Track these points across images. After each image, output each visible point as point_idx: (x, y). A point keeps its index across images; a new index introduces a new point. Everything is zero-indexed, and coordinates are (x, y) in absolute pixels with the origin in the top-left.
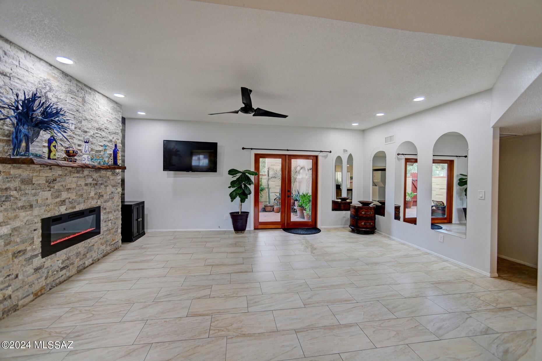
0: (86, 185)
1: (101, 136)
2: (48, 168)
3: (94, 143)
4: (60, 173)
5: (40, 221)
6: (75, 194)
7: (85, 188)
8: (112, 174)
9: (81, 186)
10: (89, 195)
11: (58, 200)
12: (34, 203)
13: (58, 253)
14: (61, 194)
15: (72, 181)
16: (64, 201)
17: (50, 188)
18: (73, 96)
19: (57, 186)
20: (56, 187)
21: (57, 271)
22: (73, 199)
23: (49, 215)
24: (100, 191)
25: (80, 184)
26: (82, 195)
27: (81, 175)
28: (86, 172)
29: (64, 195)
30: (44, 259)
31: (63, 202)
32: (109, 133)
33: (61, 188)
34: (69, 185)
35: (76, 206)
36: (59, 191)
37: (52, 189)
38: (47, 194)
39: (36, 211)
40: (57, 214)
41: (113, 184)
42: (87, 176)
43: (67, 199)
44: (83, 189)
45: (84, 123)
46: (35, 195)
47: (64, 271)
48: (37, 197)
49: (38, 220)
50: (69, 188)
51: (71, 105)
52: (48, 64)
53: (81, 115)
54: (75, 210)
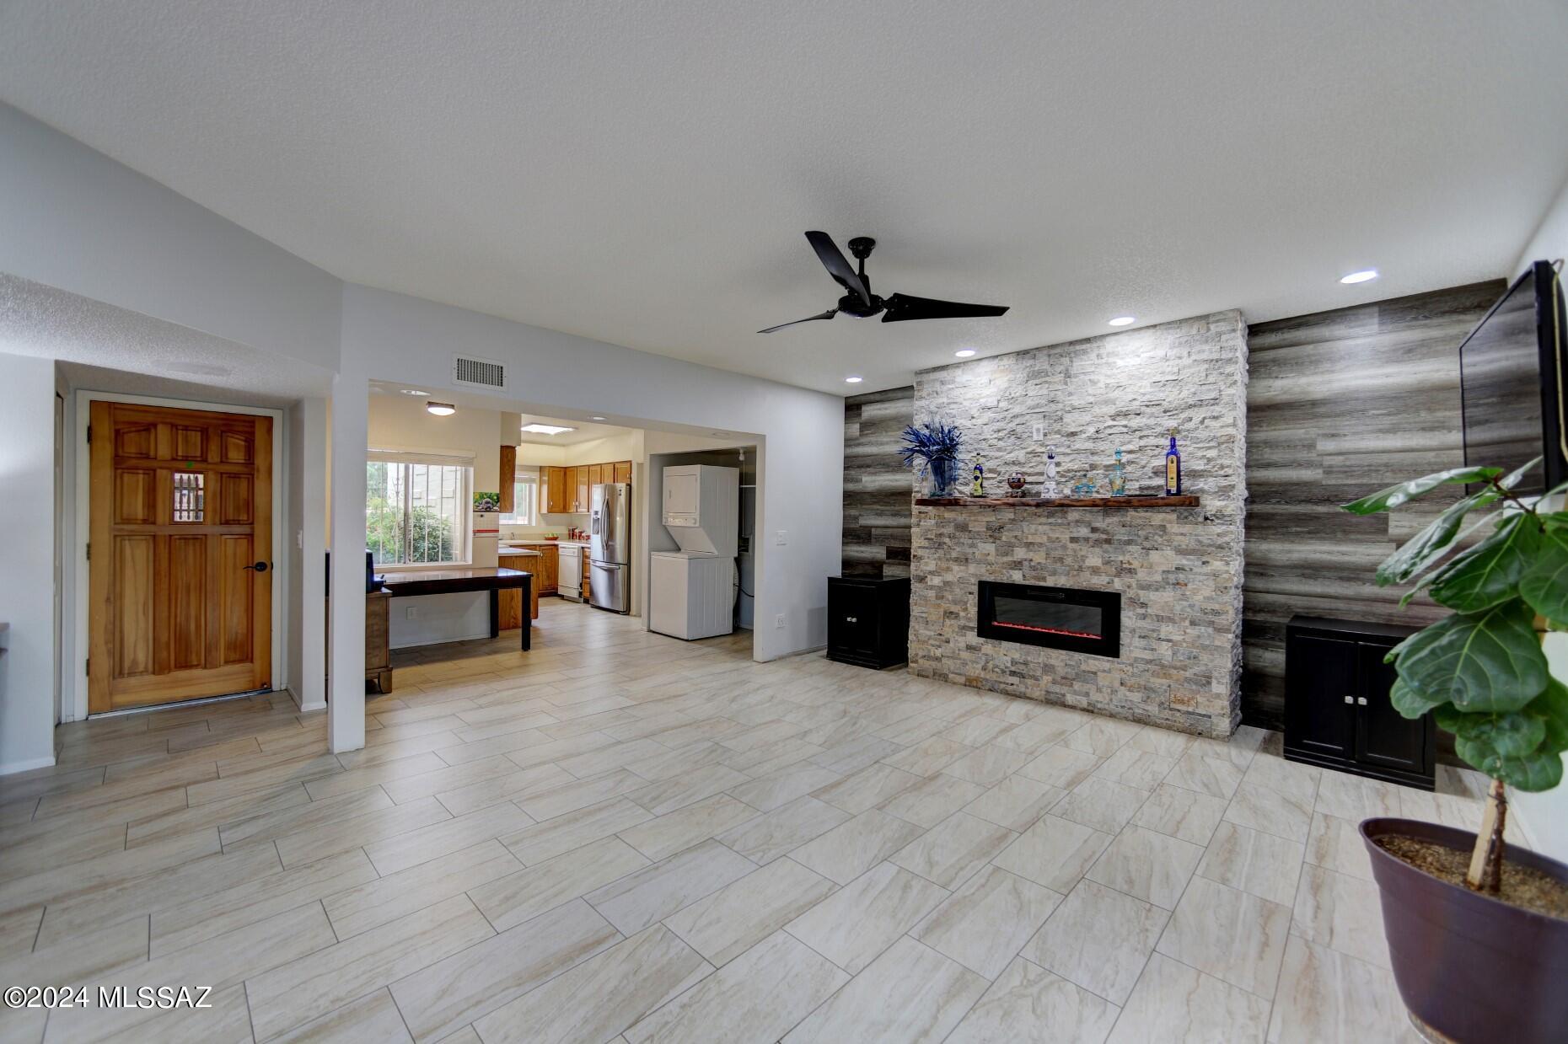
0: (1073, 540)
1: (1125, 430)
2: (991, 509)
3: (1103, 451)
4: (1012, 516)
5: (977, 583)
6: (1043, 554)
7: (1071, 546)
8: (1178, 517)
9: (1060, 542)
10: (1084, 561)
11: (1005, 559)
12: (970, 556)
13: (1005, 644)
14: (1013, 551)
15: (1036, 530)
16: (1020, 563)
17: (995, 539)
18: (1037, 381)
19: (1005, 536)
20: (1004, 538)
21: (1003, 672)
22: (1039, 563)
23: (991, 579)
24: (1121, 558)
25: (1057, 538)
26: (1061, 560)
27: (1060, 521)
28: (1073, 515)
29: (1020, 553)
30: (982, 640)
31: (1018, 565)
32: (1165, 412)
33: (1013, 540)
34: (1030, 536)
35: (1048, 577)
36: (1011, 546)
37: (998, 541)
38: (990, 548)
39: (972, 568)
40: (1005, 580)
41: (1184, 547)
42: (1077, 521)
43: (1026, 560)
44: (1064, 547)
45: (1068, 418)
46: (972, 546)
47: (1015, 680)
48: (975, 550)
49: (974, 580)
50: (1031, 543)
51: (1035, 398)
52: (991, 359)
53: (1060, 406)
54: (1042, 584)
